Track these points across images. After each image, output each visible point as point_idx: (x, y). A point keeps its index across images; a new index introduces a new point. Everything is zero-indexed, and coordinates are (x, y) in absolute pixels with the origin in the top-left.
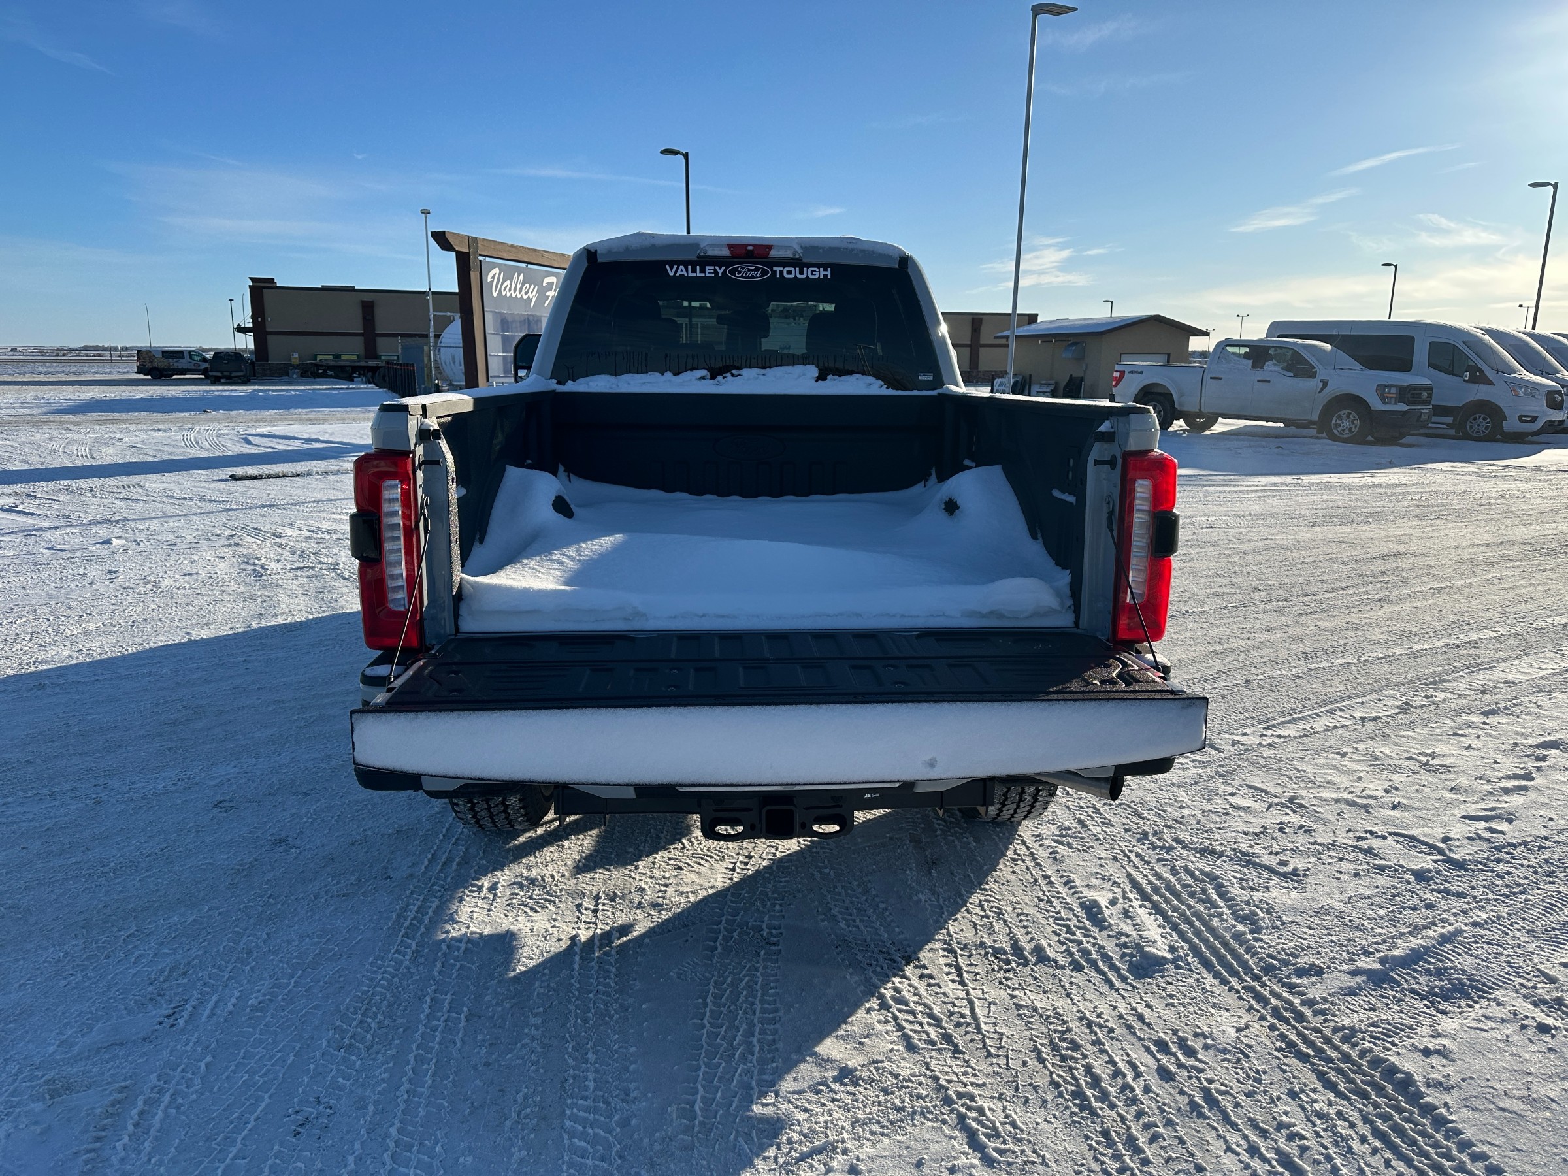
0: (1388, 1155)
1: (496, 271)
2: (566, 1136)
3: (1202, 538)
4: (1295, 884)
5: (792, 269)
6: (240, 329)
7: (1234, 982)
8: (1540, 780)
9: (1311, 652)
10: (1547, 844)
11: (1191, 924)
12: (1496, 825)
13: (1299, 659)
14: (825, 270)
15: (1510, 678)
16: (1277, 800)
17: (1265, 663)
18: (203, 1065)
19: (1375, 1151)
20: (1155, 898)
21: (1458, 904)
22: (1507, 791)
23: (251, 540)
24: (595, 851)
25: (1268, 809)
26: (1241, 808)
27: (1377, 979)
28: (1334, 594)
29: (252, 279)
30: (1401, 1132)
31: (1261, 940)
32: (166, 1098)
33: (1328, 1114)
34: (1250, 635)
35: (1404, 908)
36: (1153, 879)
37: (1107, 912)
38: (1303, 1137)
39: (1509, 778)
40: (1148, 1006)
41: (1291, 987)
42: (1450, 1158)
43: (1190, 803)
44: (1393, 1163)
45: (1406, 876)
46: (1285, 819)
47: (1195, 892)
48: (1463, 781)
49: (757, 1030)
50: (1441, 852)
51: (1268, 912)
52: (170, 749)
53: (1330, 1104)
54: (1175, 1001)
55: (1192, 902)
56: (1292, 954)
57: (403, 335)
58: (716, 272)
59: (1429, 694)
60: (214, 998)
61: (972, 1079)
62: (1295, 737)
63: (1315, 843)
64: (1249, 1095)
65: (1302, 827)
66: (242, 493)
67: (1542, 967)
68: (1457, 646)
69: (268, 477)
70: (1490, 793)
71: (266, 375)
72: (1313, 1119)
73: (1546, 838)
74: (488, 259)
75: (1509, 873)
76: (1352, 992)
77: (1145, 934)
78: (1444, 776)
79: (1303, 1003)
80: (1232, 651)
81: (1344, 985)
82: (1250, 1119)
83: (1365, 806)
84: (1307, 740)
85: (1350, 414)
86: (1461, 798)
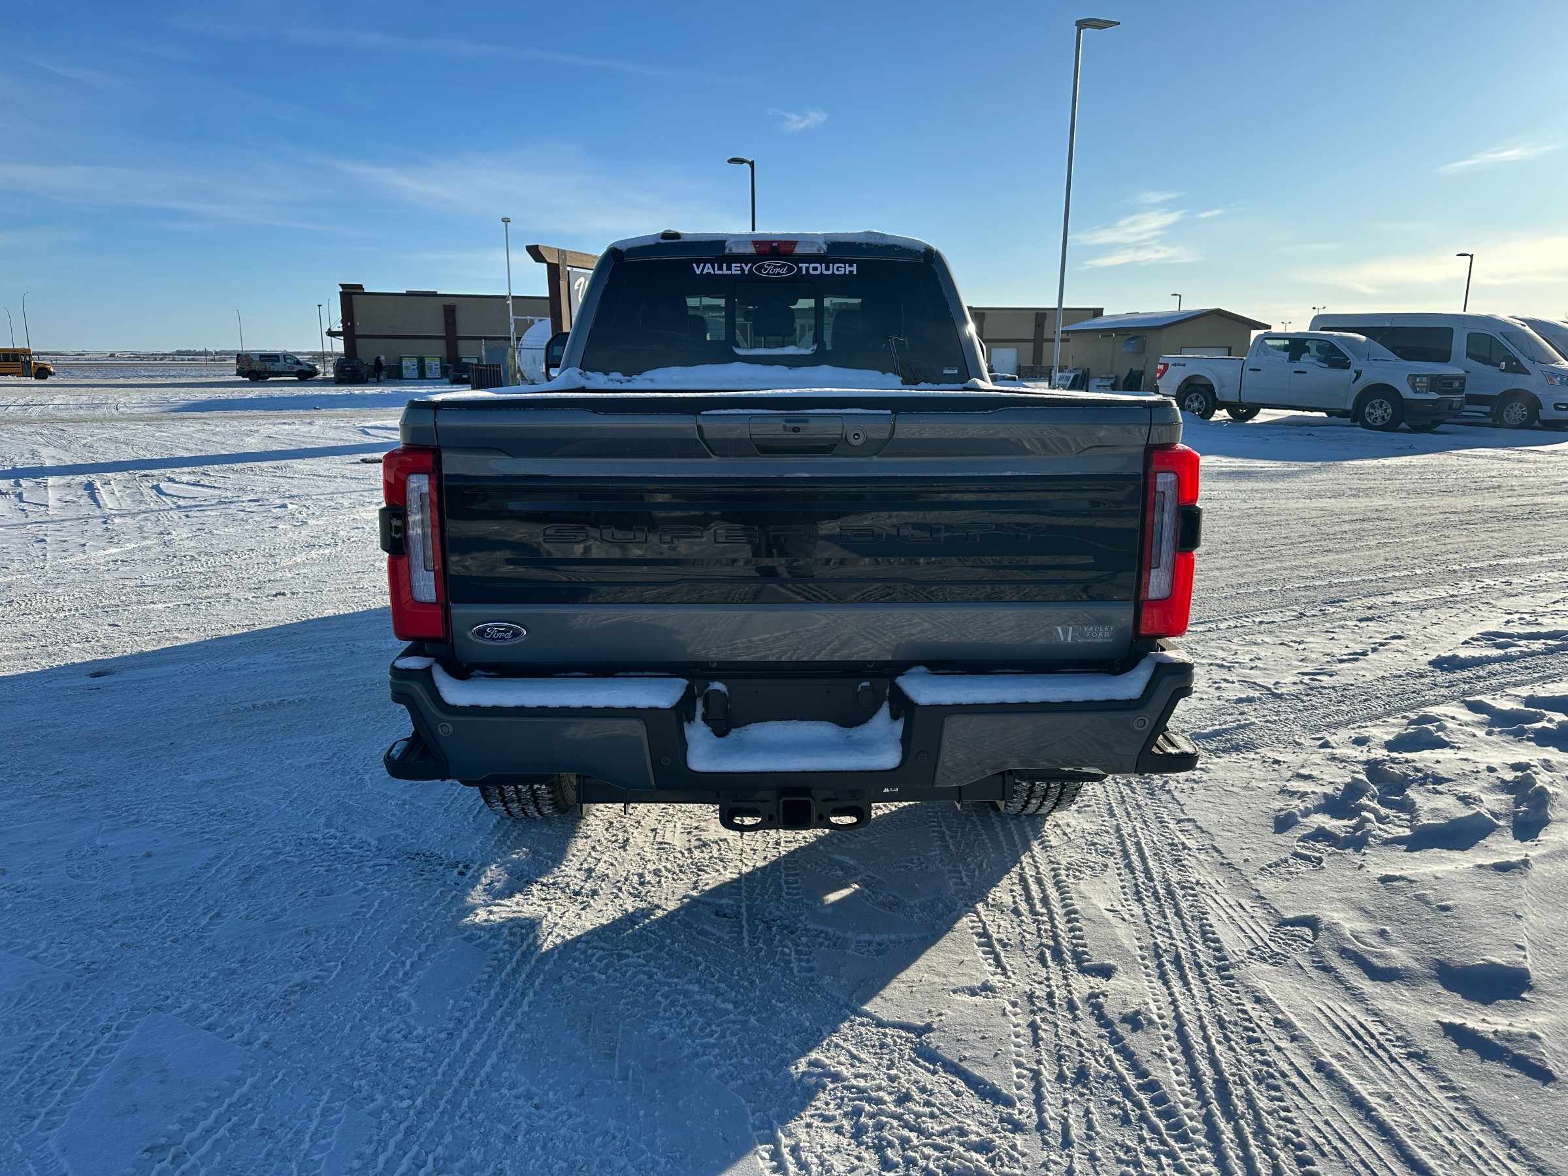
1: (582, 279)
6: (331, 334)
8: (1371, 656)
9: (1245, 583)
10: (1350, 687)
12: (1318, 677)
15: (1398, 600)
22: (1341, 661)
29: (342, 286)
35: (1223, 714)
39: (1350, 654)
48: (1314, 656)
50: (1268, 689)
57: (486, 338)
59: (1324, 608)
68: (1371, 581)
70: (1328, 662)
73: (1352, 685)
74: (574, 269)
75: (1311, 700)
78: (1303, 653)
83: (1229, 667)
84: (1209, 633)
85: (1382, 403)
86: (1305, 664)
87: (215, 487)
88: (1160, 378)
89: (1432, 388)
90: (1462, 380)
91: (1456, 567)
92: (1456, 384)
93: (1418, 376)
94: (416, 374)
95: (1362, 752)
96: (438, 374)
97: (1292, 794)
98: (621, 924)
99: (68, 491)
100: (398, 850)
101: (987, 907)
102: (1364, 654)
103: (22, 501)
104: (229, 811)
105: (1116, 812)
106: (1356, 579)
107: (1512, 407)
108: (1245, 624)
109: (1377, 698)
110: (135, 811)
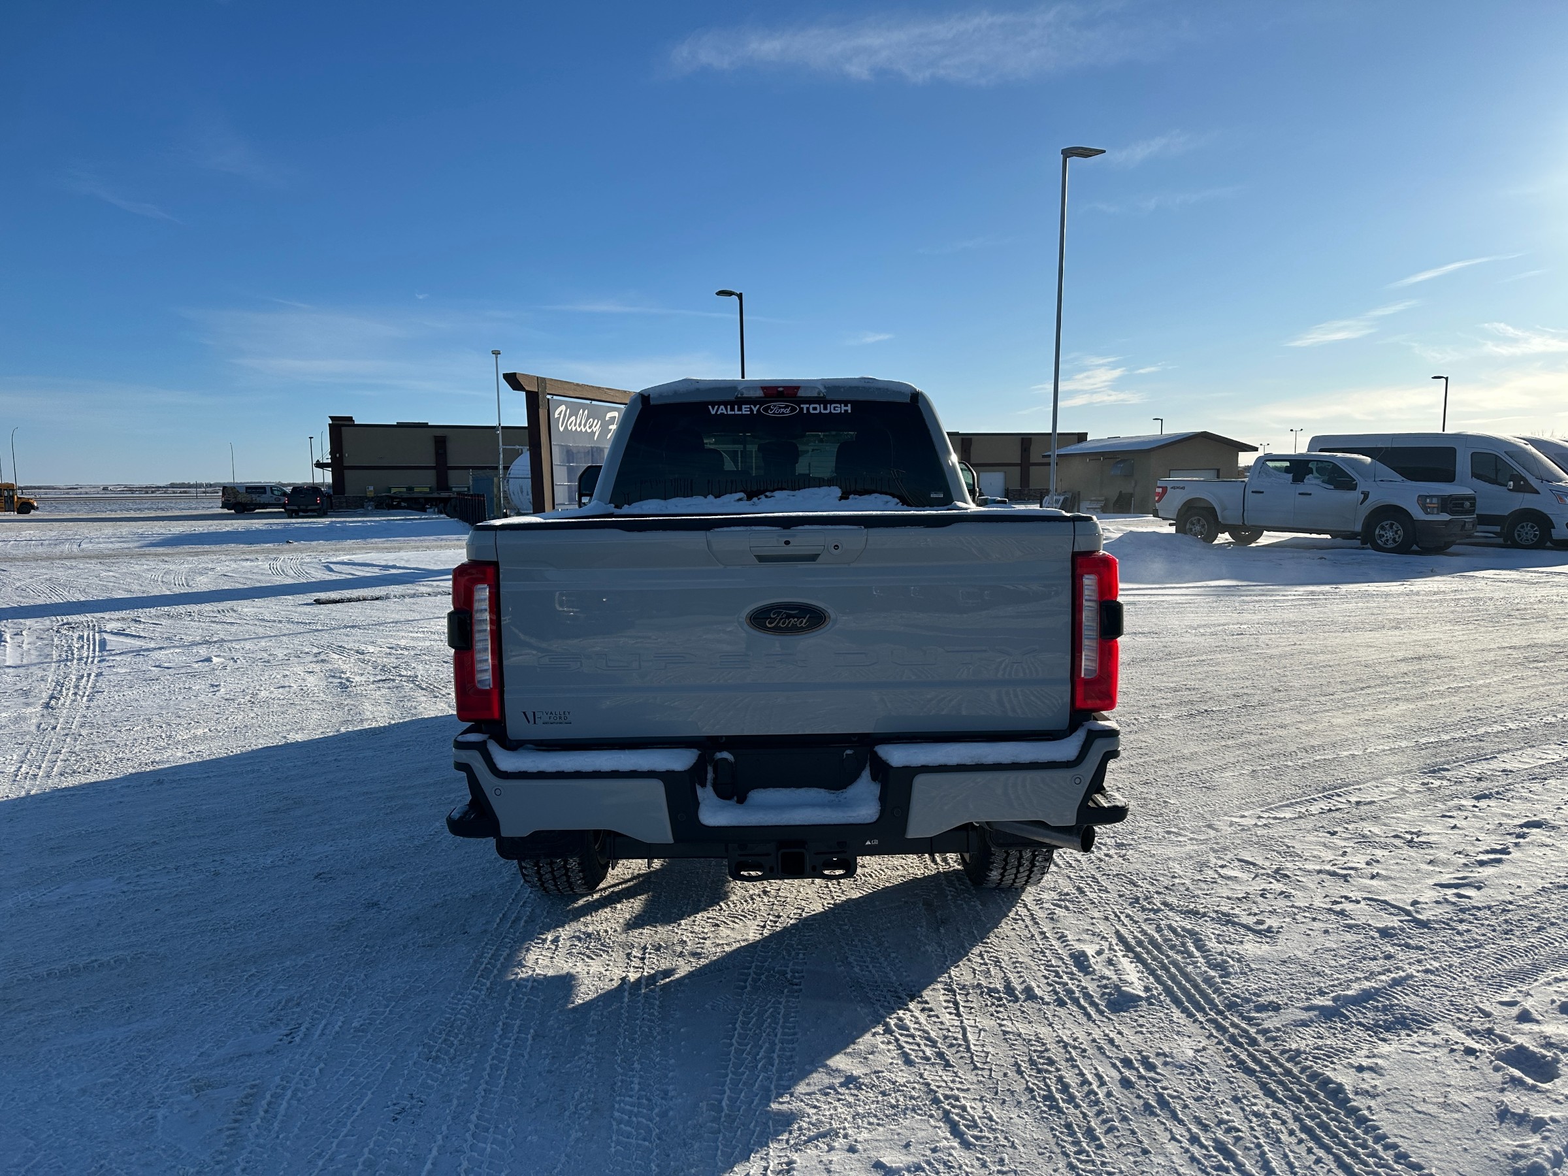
0: (1311, 1144)
1: (563, 408)
2: (614, 1123)
3: (1230, 644)
4: (1268, 940)
5: (817, 406)
6: (320, 465)
7: (1199, 1016)
8: (1516, 854)
9: (1319, 746)
10: (1511, 907)
11: (1167, 970)
12: (1463, 891)
13: (1307, 751)
14: (846, 405)
15: (1508, 767)
16: (1263, 871)
17: (1273, 756)
18: (317, 1070)
19: (1301, 1141)
20: (1138, 949)
21: (1415, 955)
22: (1482, 863)
23: (337, 657)
24: (644, 911)
25: (1253, 879)
26: (1229, 878)
27: (1327, 1014)
28: (1352, 694)
29: (331, 418)
30: (1325, 1127)
31: (1229, 983)
32: (289, 1093)
33: (1264, 1113)
34: (1263, 731)
35: (1364, 959)
36: (1139, 935)
37: (1092, 960)
38: (1238, 1130)
39: (1487, 852)
40: (1120, 1033)
41: (1249, 1020)
42: (1364, 1146)
43: (1181, 873)
44: (1315, 1150)
45: (1371, 933)
46: (1268, 887)
47: (1175, 946)
48: (1442, 855)
49: (778, 1047)
50: (1408, 913)
51: (1239, 961)
52: (275, 832)
53: (1268, 1106)
54: (1144, 1030)
55: (1170, 953)
56: (1255, 994)
57: (474, 468)
58: (751, 410)
59: (1426, 781)
60: (324, 1022)
61: (959, 1086)
62: (1291, 819)
63: (1293, 906)
64: (1197, 1099)
65: (1282, 893)
66: (326, 615)
67: (1481, 1005)
68: (1464, 739)
69: (350, 600)
70: (1465, 865)
71: (342, 508)
72: (1251, 1117)
73: (1511, 903)
74: (555, 397)
75: (1468, 931)
76: (1304, 1024)
77: (1123, 977)
78: (1427, 851)
79: (1258, 1032)
80: (1243, 744)
81: (1298, 1018)
82: (1195, 1117)
83: (1345, 876)
84: (1301, 821)
85: (1393, 524)
86: (1437, 869)
88: (1159, 501)
89: (1443, 509)
90: (1472, 499)
91: (1554, 720)
92: (1467, 504)
93: (1427, 497)
97: (1522, 1119)
102: (1505, 851)
106: (1446, 737)
107: (1523, 527)
108: (1340, 806)
109: (1552, 924)
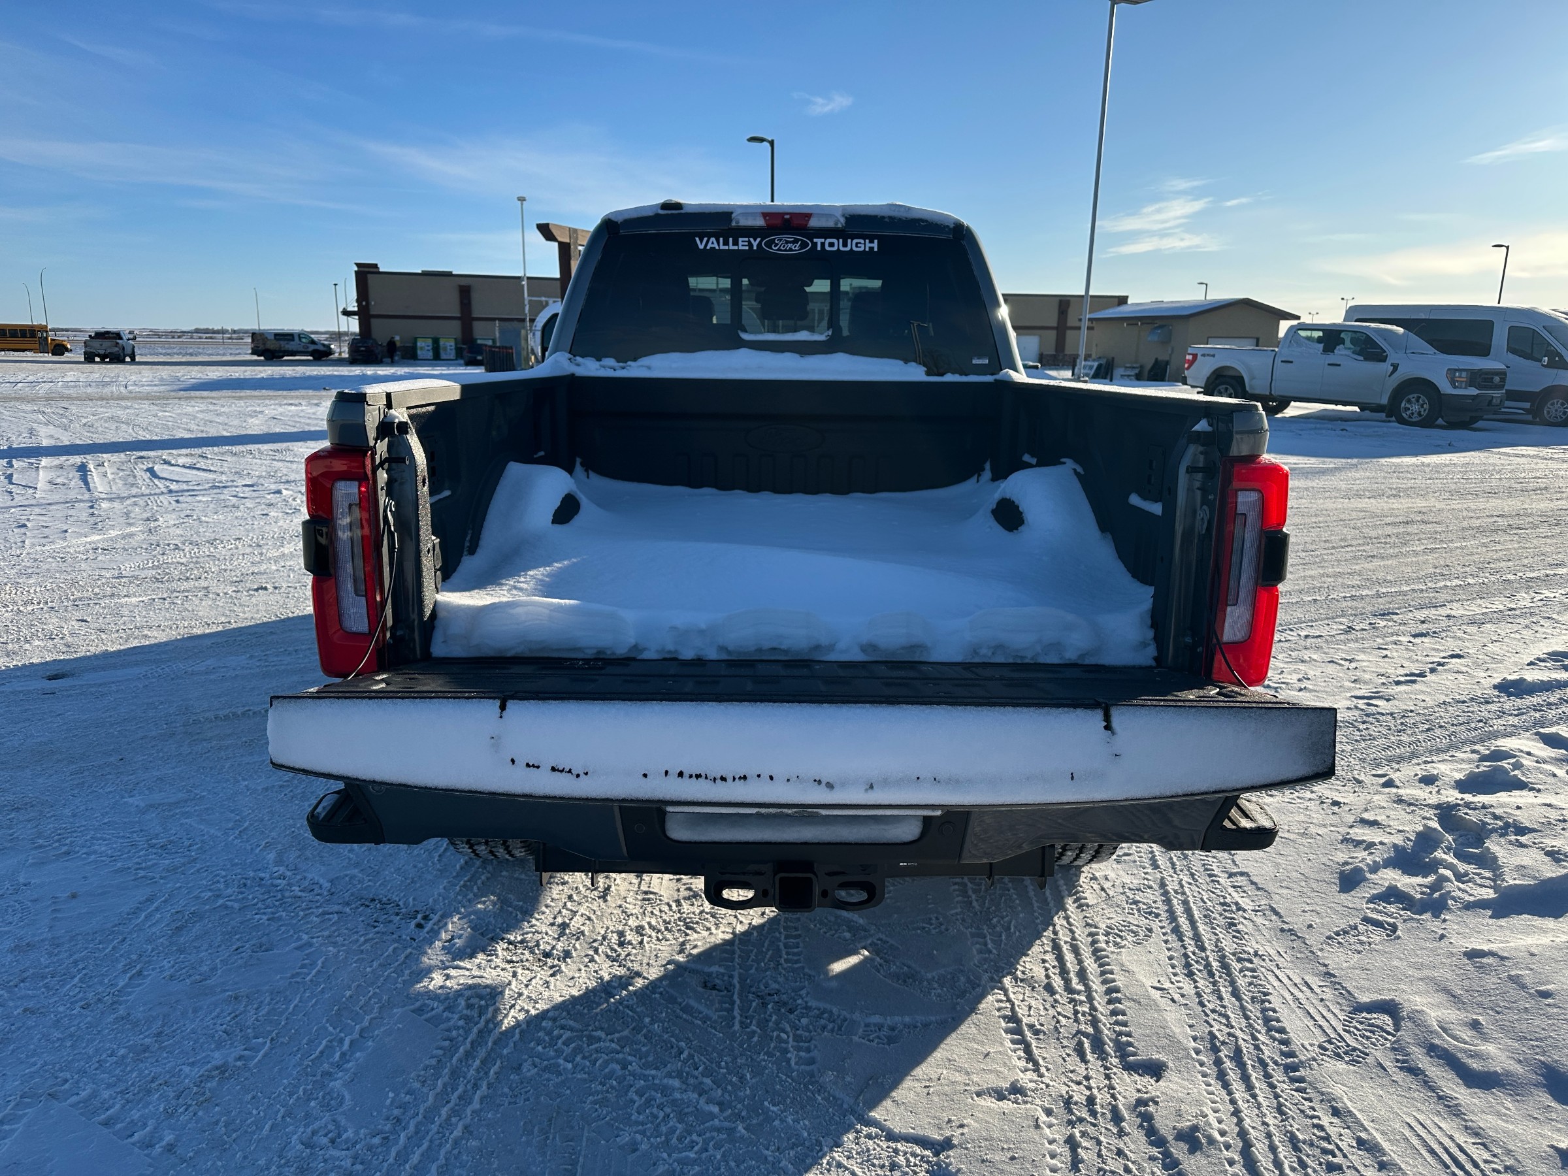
6: (346, 313)
8: (1430, 677)
9: (1286, 592)
10: (1410, 714)
15: (1453, 613)
22: (1398, 683)
29: (358, 265)
39: (1406, 675)
48: (1367, 676)
57: (500, 320)
59: (1374, 621)
67: (1357, 777)
68: (1422, 591)
70: (1384, 684)
73: (1412, 711)
85: (1419, 397)
86: (1358, 686)
87: (210, 471)
88: (1188, 368)
89: (1471, 383)
90: (1502, 374)
91: (1512, 577)
92: (1497, 379)
93: (1456, 370)
94: (430, 355)
95: (1431, 793)
96: (452, 356)
97: (1357, 843)
98: (595, 995)
99: (60, 472)
100: (352, 895)
101: (1016, 982)
102: (1422, 675)
103: (11, 483)
104: (171, 842)
105: (1160, 863)
106: (1405, 588)
107: (1553, 404)
108: (1290, 638)
109: (1441, 727)
110: (68, 841)
